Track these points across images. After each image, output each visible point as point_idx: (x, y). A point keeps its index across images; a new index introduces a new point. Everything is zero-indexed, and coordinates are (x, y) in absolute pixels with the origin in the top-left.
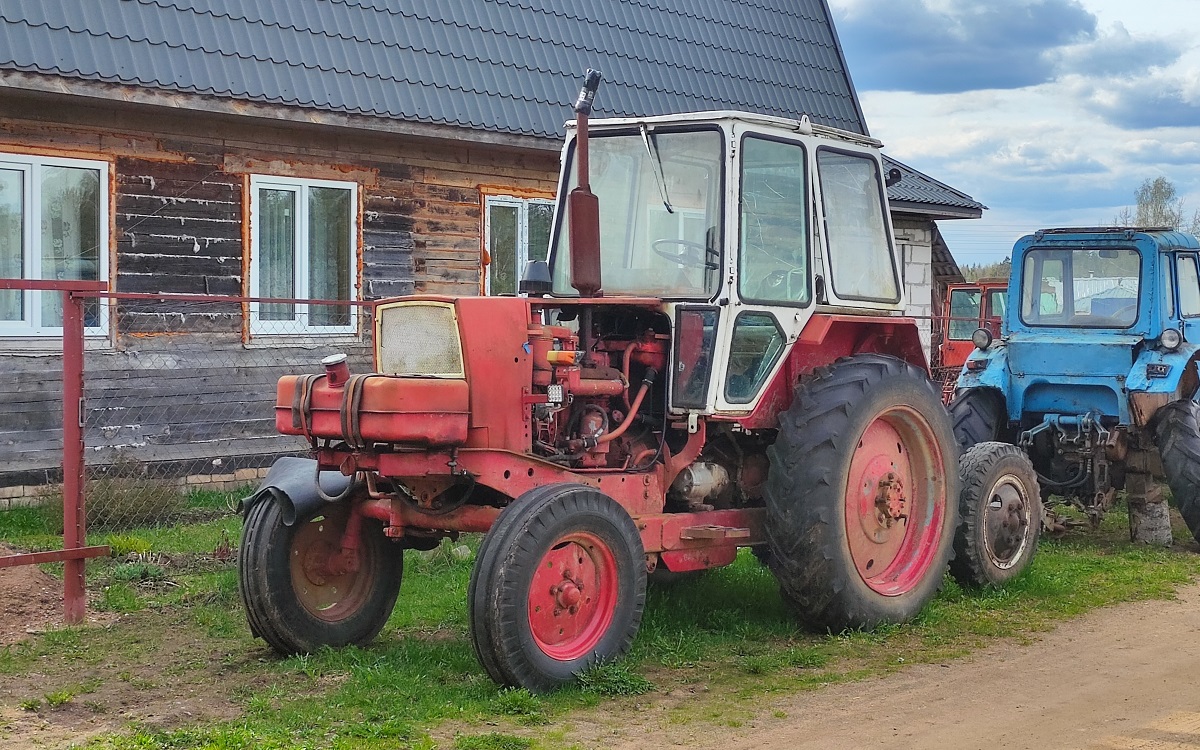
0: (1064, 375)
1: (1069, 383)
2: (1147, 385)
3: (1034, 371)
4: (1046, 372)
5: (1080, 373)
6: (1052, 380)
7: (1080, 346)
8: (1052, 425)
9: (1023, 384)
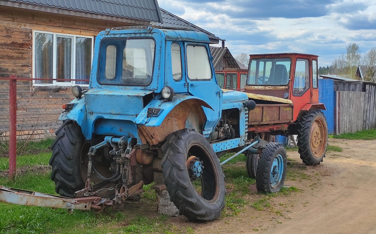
0: (111, 114)
1: (113, 118)
2: (146, 121)
3: (97, 111)
4: (102, 111)
5: (118, 112)
6: (106, 117)
7: (118, 96)
8: (108, 143)
9: (92, 119)
